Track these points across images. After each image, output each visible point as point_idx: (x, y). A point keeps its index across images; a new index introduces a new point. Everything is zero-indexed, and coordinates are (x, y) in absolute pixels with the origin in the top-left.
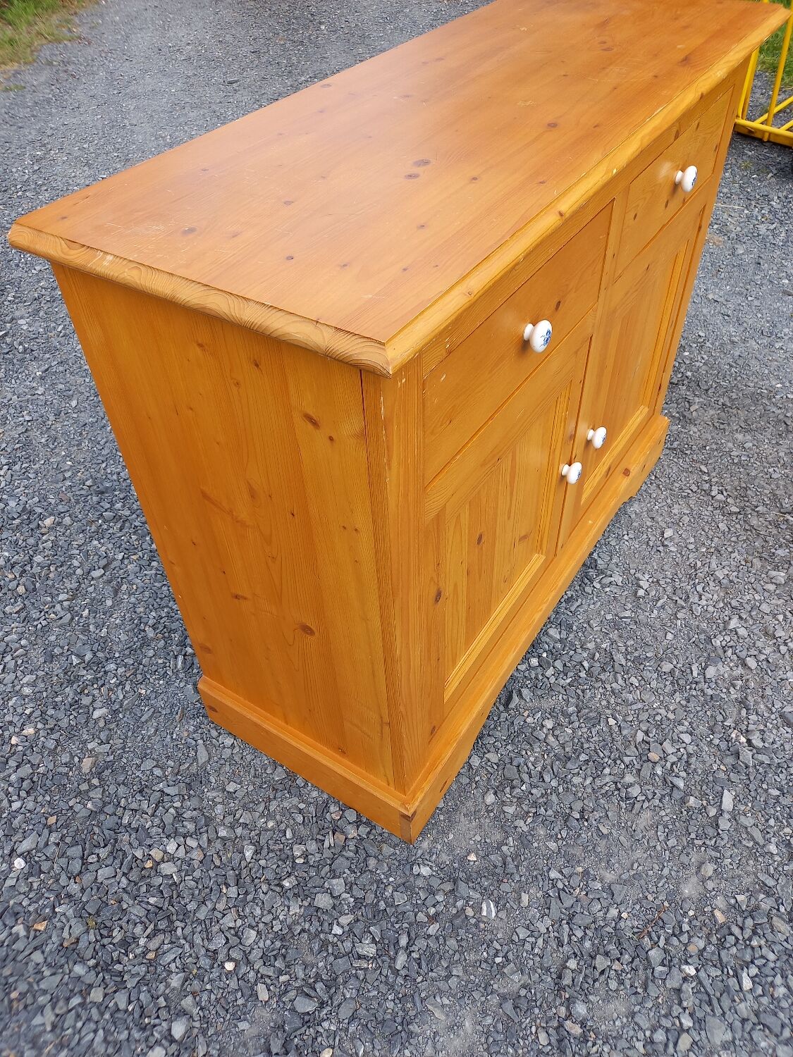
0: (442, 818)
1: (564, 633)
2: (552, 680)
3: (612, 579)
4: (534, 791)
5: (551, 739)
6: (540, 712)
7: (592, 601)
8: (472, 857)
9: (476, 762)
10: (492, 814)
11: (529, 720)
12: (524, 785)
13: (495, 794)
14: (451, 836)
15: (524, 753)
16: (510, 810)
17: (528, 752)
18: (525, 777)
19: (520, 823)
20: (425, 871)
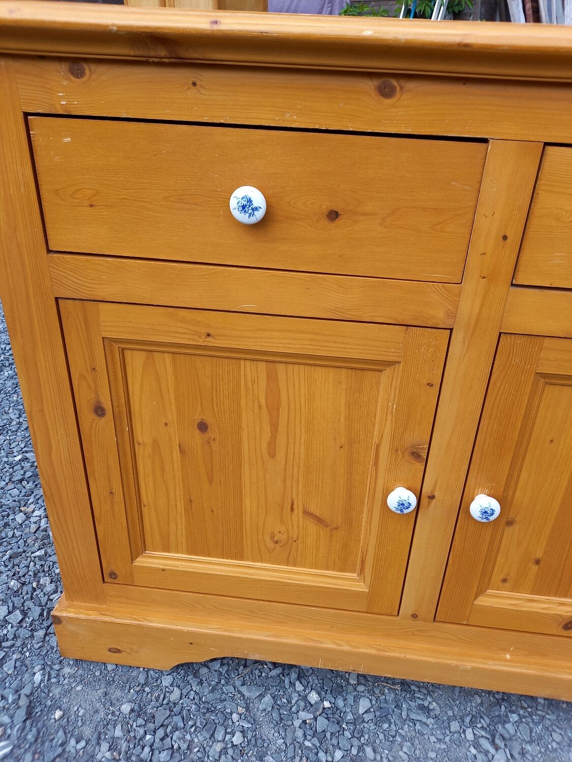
0: (97, 673)
1: (371, 716)
2: (297, 723)
3: (492, 751)
4: (147, 749)
5: (218, 747)
6: (250, 726)
7: (441, 737)
8: (58, 714)
9: (166, 681)
10: (110, 716)
11: (235, 717)
12: (150, 736)
13: (132, 710)
14: (79, 688)
15: (190, 723)
16: (118, 732)
17: (194, 728)
18: (160, 733)
19: (105, 746)
20: (38, 677)
